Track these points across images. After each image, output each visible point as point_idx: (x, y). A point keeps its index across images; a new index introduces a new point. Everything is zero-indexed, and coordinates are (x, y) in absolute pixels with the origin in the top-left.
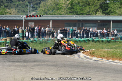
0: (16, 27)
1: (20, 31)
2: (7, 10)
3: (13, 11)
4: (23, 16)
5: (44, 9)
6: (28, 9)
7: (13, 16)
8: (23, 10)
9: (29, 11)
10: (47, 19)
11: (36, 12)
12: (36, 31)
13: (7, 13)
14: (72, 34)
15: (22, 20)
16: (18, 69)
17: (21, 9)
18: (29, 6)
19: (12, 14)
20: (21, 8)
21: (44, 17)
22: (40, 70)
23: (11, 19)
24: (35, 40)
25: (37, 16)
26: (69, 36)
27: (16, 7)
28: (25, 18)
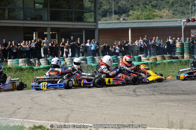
0: (171, 39)
1: (178, 45)
2: (156, 12)
3: (165, 12)
4: (181, 20)
6: (189, 9)
7: (166, 21)
8: (181, 11)
9: (192, 13)
13: (157, 16)
15: (181, 27)
16: (175, 106)
17: (178, 9)
18: (191, 4)
19: (164, 17)
20: (179, 7)
23: (163, 25)
27: (170, 7)
28: (185, 23)
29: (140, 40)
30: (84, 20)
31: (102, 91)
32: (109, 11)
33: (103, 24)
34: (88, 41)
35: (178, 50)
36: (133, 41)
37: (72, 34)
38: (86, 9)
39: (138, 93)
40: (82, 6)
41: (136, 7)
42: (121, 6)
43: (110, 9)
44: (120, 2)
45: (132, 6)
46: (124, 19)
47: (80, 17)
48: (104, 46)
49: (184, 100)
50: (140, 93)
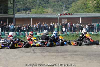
0: (52, 24)
1: (56, 27)
2: (44, 10)
3: (49, 10)
4: (57, 14)
5: (74, 9)
6: (61, 9)
7: (50, 15)
8: (57, 9)
9: (63, 10)
10: (77, 16)
11: (69, 10)
12: (69, 27)
13: (45, 12)
14: (98, 28)
15: (57, 18)
16: (54, 58)
17: (56, 9)
18: (62, 6)
19: (49, 13)
20: (56, 8)
21: (75, 15)
22: (72, 59)
23: (48, 17)
24: (68, 34)
25: (69, 14)
26: (95, 30)
27: (52, 7)
28: (60, 16)
29: (37, 24)
30: (8, 13)
31: (17, 50)
32: (21, 9)
33: (17, 15)
34: (10, 24)
35: (56, 30)
36: (33, 25)
37: (2, 20)
38: (9, 7)
39: (35, 52)
40: (7, 6)
41: (34, 7)
42: (27, 6)
43: (21, 8)
44: (26, 4)
45: (33, 7)
46: (28, 13)
47: (6, 11)
48: (18, 27)
49: (59, 55)
50: (36, 52)
